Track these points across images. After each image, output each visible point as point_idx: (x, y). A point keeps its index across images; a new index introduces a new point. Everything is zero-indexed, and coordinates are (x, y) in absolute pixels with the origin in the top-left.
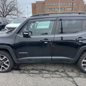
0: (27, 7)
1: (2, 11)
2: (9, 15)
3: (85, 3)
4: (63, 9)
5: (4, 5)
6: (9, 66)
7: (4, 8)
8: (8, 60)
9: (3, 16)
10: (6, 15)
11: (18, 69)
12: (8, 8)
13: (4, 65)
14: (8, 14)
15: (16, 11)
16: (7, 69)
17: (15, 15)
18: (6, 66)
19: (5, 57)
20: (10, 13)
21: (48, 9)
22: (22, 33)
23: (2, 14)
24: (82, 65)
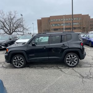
0: (33, 23)
1: (9, 29)
2: (16, 32)
3: (91, 18)
4: (69, 24)
5: (10, 23)
6: (23, 64)
7: (11, 25)
8: (23, 60)
9: (10, 33)
10: (13, 32)
11: (28, 67)
12: (15, 25)
13: (20, 63)
14: (14, 31)
15: (22, 28)
16: (22, 66)
17: (21, 32)
18: (22, 64)
19: (21, 58)
20: (17, 30)
21: (54, 25)
22: (31, 44)
23: (9, 31)
24: (67, 61)
